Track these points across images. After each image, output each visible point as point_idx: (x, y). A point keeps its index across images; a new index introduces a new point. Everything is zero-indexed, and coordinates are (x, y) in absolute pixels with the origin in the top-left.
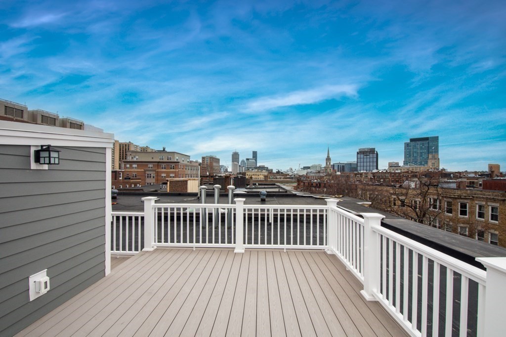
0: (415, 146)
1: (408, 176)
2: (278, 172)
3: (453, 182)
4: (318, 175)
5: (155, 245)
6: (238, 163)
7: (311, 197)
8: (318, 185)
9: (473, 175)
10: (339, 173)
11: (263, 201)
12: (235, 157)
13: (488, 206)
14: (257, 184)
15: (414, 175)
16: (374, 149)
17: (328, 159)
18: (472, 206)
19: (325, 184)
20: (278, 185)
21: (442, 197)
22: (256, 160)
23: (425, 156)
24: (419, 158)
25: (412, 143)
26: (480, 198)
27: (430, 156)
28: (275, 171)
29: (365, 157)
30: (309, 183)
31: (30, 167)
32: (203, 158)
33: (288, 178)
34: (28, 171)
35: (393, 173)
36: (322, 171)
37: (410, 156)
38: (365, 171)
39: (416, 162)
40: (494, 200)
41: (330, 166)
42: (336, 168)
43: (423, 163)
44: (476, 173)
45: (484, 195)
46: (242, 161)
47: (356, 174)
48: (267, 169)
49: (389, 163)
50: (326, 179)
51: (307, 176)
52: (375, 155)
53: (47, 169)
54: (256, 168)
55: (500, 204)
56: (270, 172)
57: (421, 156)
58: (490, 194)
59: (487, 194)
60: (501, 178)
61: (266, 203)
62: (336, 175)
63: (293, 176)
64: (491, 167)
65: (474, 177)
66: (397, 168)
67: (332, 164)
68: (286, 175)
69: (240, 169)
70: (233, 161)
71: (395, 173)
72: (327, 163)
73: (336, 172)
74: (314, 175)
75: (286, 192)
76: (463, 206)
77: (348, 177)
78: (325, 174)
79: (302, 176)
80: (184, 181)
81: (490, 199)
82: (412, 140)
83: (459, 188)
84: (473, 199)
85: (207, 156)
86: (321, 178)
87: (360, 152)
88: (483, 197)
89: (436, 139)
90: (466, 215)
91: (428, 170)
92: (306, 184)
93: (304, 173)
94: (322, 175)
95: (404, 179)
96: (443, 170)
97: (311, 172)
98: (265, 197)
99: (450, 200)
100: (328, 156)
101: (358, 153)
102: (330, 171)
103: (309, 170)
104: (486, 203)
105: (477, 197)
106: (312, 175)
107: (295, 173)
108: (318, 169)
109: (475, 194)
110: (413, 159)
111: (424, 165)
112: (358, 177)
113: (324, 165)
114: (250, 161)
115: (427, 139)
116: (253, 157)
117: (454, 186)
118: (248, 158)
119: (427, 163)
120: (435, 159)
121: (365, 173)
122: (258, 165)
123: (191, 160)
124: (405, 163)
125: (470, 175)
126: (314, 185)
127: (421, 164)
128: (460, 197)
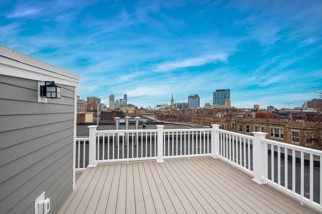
0: (218, 94)
1: (216, 111)
2: (142, 108)
3: (241, 114)
4: (166, 110)
5: (97, 162)
6: (114, 102)
7: (173, 124)
8: (167, 116)
9: (248, 111)
10: (178, 109)
11: (144, 127)
12: (112, 98)
13: (260, 127)
14: (131, 116)
15: (219, 110)
16: (197, 95)
17: (172, 100)
18: (252, 127)
19: (171, 116)
20: (144, 117)
21: (237, 122)
22: (126, 100)
23: (223, 100)
24: (220, 101)
25: (217, 92)
26: (256, 122)
27: (226, 100)
28: (139, 108)
29: (193, 100)
30: (161, 115)
31: (38, 101)
32: (88, 98)
33: (148, 112)
34: (36, 103)
35: (208, 109)
36: (168, 108)
37: (216, 100)
38: (193, 108)
39: (219, 103)
40: (263, 124)
41: (173, 105)
42: (176, 106)
43: (222, 104)
44: (249, 109)
45: (258, 121)
46: (116, 101)
47: (189, 110)
48: (134, 106)
49: (205, 104)
50: (171, 113)
51: (159, 111)
52: (198, 99)
53: (47, 102)
54: (127, 105)
55: (266, 126)
56: (136, 108)
57: (221, 100)
58: (261, 120)
59: (259, 120)
60: (265, 112)
61: (146, 128)
62: (177, 111)
63: (151, 111)
64: (255, 106)
65: (248, 112)
66: (210, 106)
67: (174, 103)
68: (147, 110)
69: (115, 106)
70: (110, 101)
71: (209, 109)
72: (171, 103)
73: (176, 109)
74: (164, 110)
75: (152, 121)
76: (248, 127)
77: (184, 111)
78: (171, 110)
79: (157, 111)
80: (82, 114)
81: (261, 123)
82: (217, 91)
83: (244, 117)
84: (252, 123)
85: (91, 97)
86: (168, 112)
87: (190, 97)
88: (257, 122)
89: (229, 90)
90: (249, 132)
91: (226, 108)
92: (160, 116)
93: (158, 109)
94: (168, 110)
95: (214, 112)
96: (234, 107)
97: (162, 109)
98: (145, 124)
99: (241, 124)
100: (172, 99)
101: (189, 97)
102: (173, 108)
103: (161, 107)
104: (259, 126)
105: (254, 122)
106: (162, 110)
107: (152, 109)
108: (166, 107)
109: (253, 121)
110: (217, 101)
111: (223, 105)
112: (190, 111)
113: (169, 104)
114: (122, 101)
115: (224, 90)
116: (124, 98)
117: (242, 116)
118: (121, 99)
119: (224, 104)
120: (229, 101)
121: (193, 109)
122: (128, 104)
123: (80, 99)
124: (214, 103)
125: (246, 111)
126: (165, 116)
127: (221, 104)
128: (246, 122)
